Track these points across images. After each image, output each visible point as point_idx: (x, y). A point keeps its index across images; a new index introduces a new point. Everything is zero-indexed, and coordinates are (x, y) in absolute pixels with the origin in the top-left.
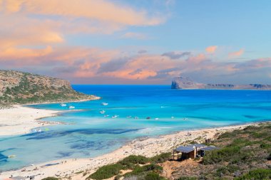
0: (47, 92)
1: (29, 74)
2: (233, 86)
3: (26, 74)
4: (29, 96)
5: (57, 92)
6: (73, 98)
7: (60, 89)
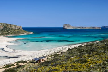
0: (13, 31)
1: (7, 24)
2: (85, 27)
3: (6, 24)
4: (6, 33)
5: (17, 31)
6: (22, 33)
7: (18, 30)
